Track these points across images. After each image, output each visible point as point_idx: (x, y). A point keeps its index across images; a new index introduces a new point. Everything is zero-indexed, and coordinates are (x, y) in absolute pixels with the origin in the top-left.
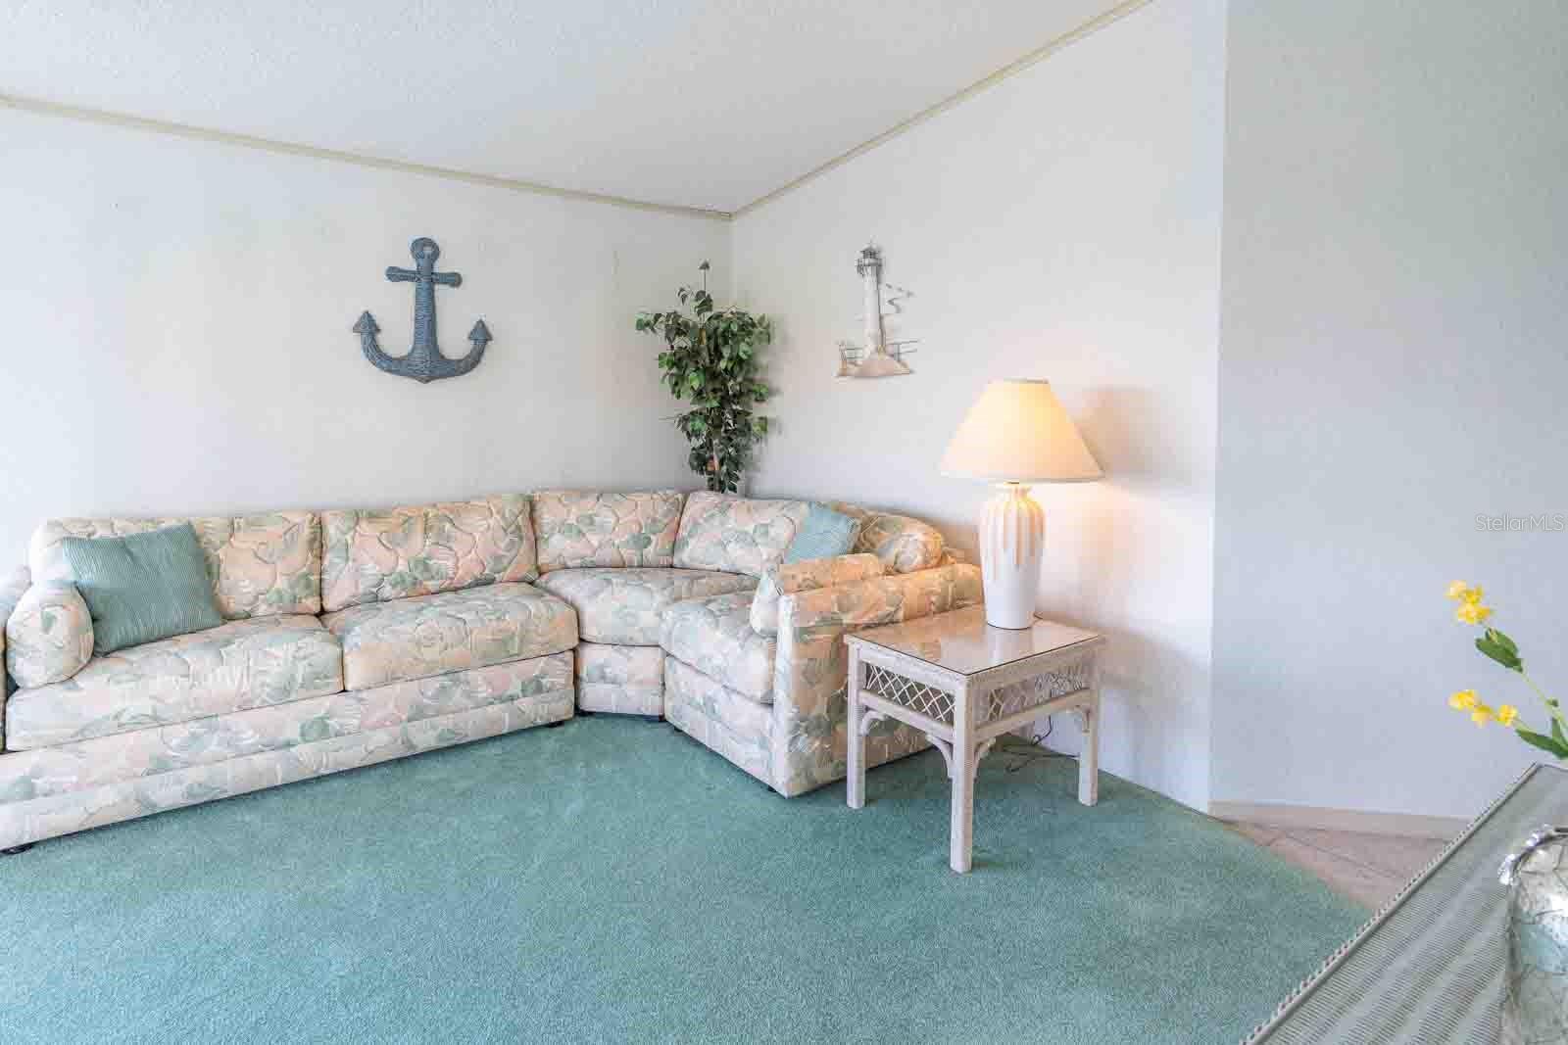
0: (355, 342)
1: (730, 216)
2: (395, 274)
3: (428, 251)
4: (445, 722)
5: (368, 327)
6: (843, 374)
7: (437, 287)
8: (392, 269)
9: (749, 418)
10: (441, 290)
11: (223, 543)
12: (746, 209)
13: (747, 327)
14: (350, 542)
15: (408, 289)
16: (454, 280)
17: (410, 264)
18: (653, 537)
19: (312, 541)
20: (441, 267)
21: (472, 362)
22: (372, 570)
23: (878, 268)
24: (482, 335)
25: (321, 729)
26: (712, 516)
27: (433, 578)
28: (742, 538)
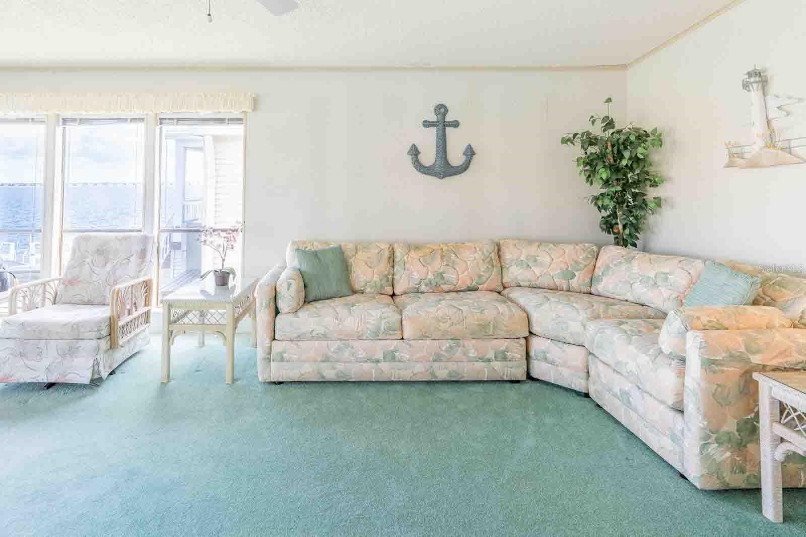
0: (408, 160)
1: (625, 67)
2: (427, 124)
3: (442, 110)
4: (452, 366)
5: (415, 152)
6: (730, 165)
7: (446, 128)
8: (425, 121)
9: (645, 197)
10: (448, 129)
11: (353, 256)
12: (637, 60)
13: (642, 137)
14: (406, 260)
15: (433, 130)
16: (456, 124)
17: (433, 118)
18: (577, 273)
19: (389, 258)
20: (449, 118)
21: (465, 167)
22: (416, 276)
23: (764, 83)
24: (470, 153)
25: (391, 356)
26: (620, 263)
27: (445, 283)
28: (644, 280)
